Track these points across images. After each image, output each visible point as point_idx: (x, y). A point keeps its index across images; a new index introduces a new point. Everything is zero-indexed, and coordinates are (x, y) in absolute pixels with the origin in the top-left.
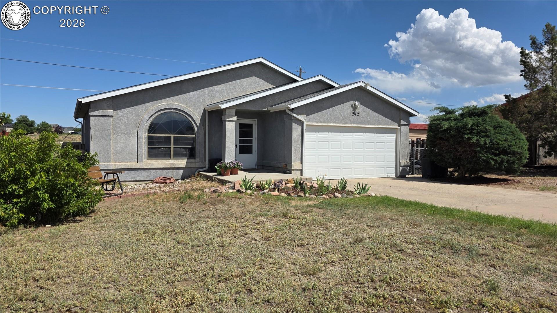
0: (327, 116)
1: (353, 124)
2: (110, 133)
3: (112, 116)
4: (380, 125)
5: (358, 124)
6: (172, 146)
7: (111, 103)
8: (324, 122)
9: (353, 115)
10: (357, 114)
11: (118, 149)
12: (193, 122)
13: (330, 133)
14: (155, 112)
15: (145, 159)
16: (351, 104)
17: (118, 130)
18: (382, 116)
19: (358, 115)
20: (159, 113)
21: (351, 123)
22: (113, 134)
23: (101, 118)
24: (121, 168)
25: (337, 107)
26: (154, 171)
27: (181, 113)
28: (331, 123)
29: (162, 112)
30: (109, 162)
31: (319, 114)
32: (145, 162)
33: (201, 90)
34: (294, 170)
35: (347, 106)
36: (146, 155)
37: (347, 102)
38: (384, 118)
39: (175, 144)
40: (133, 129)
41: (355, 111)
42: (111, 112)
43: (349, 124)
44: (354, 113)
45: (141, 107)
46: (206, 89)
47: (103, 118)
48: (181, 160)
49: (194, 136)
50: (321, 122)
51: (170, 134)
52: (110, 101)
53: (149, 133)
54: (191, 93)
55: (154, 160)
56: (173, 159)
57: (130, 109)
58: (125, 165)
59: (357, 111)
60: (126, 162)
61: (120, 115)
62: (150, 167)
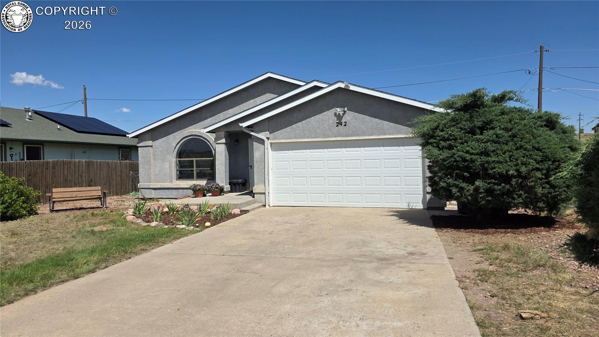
0: (300, 130)
1: (339, 137)
2: (150, 159)
3: (152, 146)
4: (385, 134)
5: (346, 136)
6: (195, 169)
7: (151, 135)
8: (295, 138)
9: (337, 126)
10: (343, 124)
11: (157, 172)
12: (211, 146)
13: (308, 150)
14: (180, 139)
15: (175, 180)
16: (334, 112)
17: (156, 156)
18: (387, 122)
19: (345, 125)
20: (184, 140)
21: (336, 137)
22: (154, 160)
23: (144, 148)
24: (157, 187)
25: (313, 118)
26: (181, 190)
27: (200, 138)
28: (304, 138)
29: (186, 139)
30: (150, 182)
31: (288, 129)
32: (175, 182)
33: (217, 115)
34: (257, 193)
35: (328, 116)
36: (175, 177)
37: (328, 110)
38: (392, 124)
39: (197, 167)
40: (166, 155)
41: (340, 121)
42: (150, 143)
43: (332, 137)
44: (340, 123)
45: (171, 136)
46: (221, 113)
47: (146, 148)
48: (202, 181)
49: (212, 158)
50: (290, 138)
51: (193, 158)
52: (150, 134)
53: (177, 158)
54: (209, 120)
55: (182, 181)
56: (196, 180)
57: (164, 139)
58: (160, 185)
59: (343, 120)
60: (162, 183)
61: (157, 145)
62: (177, 187)
